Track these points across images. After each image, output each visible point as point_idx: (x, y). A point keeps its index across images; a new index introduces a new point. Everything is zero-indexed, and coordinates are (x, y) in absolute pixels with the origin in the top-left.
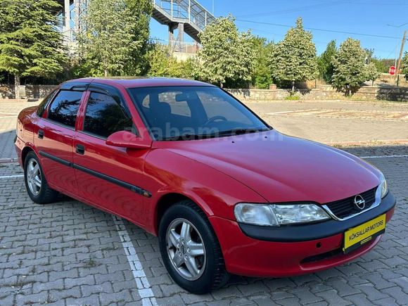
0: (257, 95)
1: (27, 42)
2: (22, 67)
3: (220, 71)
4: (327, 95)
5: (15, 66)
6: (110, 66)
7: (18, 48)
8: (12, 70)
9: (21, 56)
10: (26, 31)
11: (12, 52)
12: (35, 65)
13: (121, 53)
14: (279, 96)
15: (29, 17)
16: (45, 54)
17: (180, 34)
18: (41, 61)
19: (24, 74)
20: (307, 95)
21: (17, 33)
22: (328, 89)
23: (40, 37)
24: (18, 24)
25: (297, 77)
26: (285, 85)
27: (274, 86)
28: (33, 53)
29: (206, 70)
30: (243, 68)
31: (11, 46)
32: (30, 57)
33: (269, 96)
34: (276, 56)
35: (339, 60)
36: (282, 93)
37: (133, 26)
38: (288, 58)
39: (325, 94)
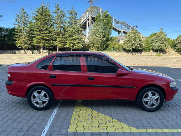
0: (145, 54)
1: (75, 40)
2: (73, 46)
3: (130, 46)
4: (173, 54)
5: (71, 46)
6: (96, 46)
7: (72, 42)
8: (70, 47)
9: (73, 44)
10: (74, 37)
11: (71, 43)
12: (76, 46)
13: (99, 42)
14: (154, 54)
15: (75, 34)
16: (79, 43)
17: (121, 34)
18: (77, 45)
19: (73, 48)
20: (165, 54)
21: (72, 38)
22: (174, 52)
23: (78, 39)
24: (72, 35)
25: (159, 48)
26: (156, 51)
27: (152, 51)
28: (76, 43)
29: (126, 46)
30: (138, 45)
31: (70, 41)
32: (75, 44)
33: (150, 54)
34: (152, 41)
35: (178, 42)
36: (155, 53)
37: (103, 34)
38: (157, 41)
39: (172, 54)
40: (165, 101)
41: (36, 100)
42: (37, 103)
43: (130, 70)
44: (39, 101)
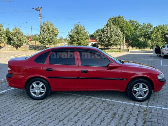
4: (10, 49)
20: (2, 49)
35: (13, 36)
40: (153, 92)
41: (34, 90)
42: (35, 93)
43: (121, 64)
44: (36, 91)
